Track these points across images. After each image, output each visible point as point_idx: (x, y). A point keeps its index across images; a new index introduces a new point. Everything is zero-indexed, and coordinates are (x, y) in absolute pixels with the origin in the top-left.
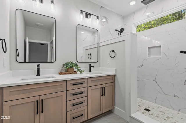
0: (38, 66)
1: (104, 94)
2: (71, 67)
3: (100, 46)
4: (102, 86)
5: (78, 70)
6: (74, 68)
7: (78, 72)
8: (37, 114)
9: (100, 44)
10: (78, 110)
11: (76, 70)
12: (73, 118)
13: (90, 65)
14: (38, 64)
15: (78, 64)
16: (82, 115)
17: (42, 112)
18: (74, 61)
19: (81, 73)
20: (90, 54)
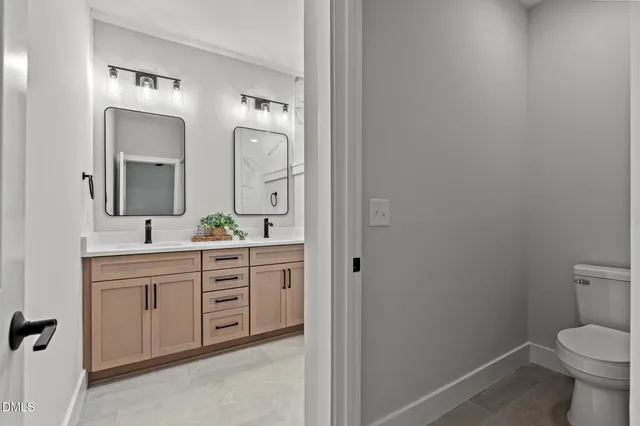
0: (148, 222)
1: (287, 284)
2: (217, 226)
3: (294, 173)
4: (284, 267)
5: (236, 232)
6: (226, 228)
7: (236, 237)
8: (147, 308)
9: (294, 169)
10: (226, 314)
11: (231, 232)
12: (217, 328)
13: (266, 220)
14: (148, 218)
15: (234, 218)
16: (237, 324)
17: (155, 307)
18: (227, 212)
19: (242, 238)
20: (276, 194)
